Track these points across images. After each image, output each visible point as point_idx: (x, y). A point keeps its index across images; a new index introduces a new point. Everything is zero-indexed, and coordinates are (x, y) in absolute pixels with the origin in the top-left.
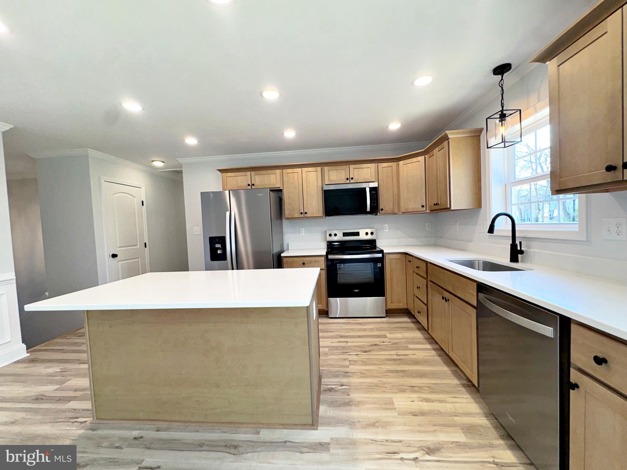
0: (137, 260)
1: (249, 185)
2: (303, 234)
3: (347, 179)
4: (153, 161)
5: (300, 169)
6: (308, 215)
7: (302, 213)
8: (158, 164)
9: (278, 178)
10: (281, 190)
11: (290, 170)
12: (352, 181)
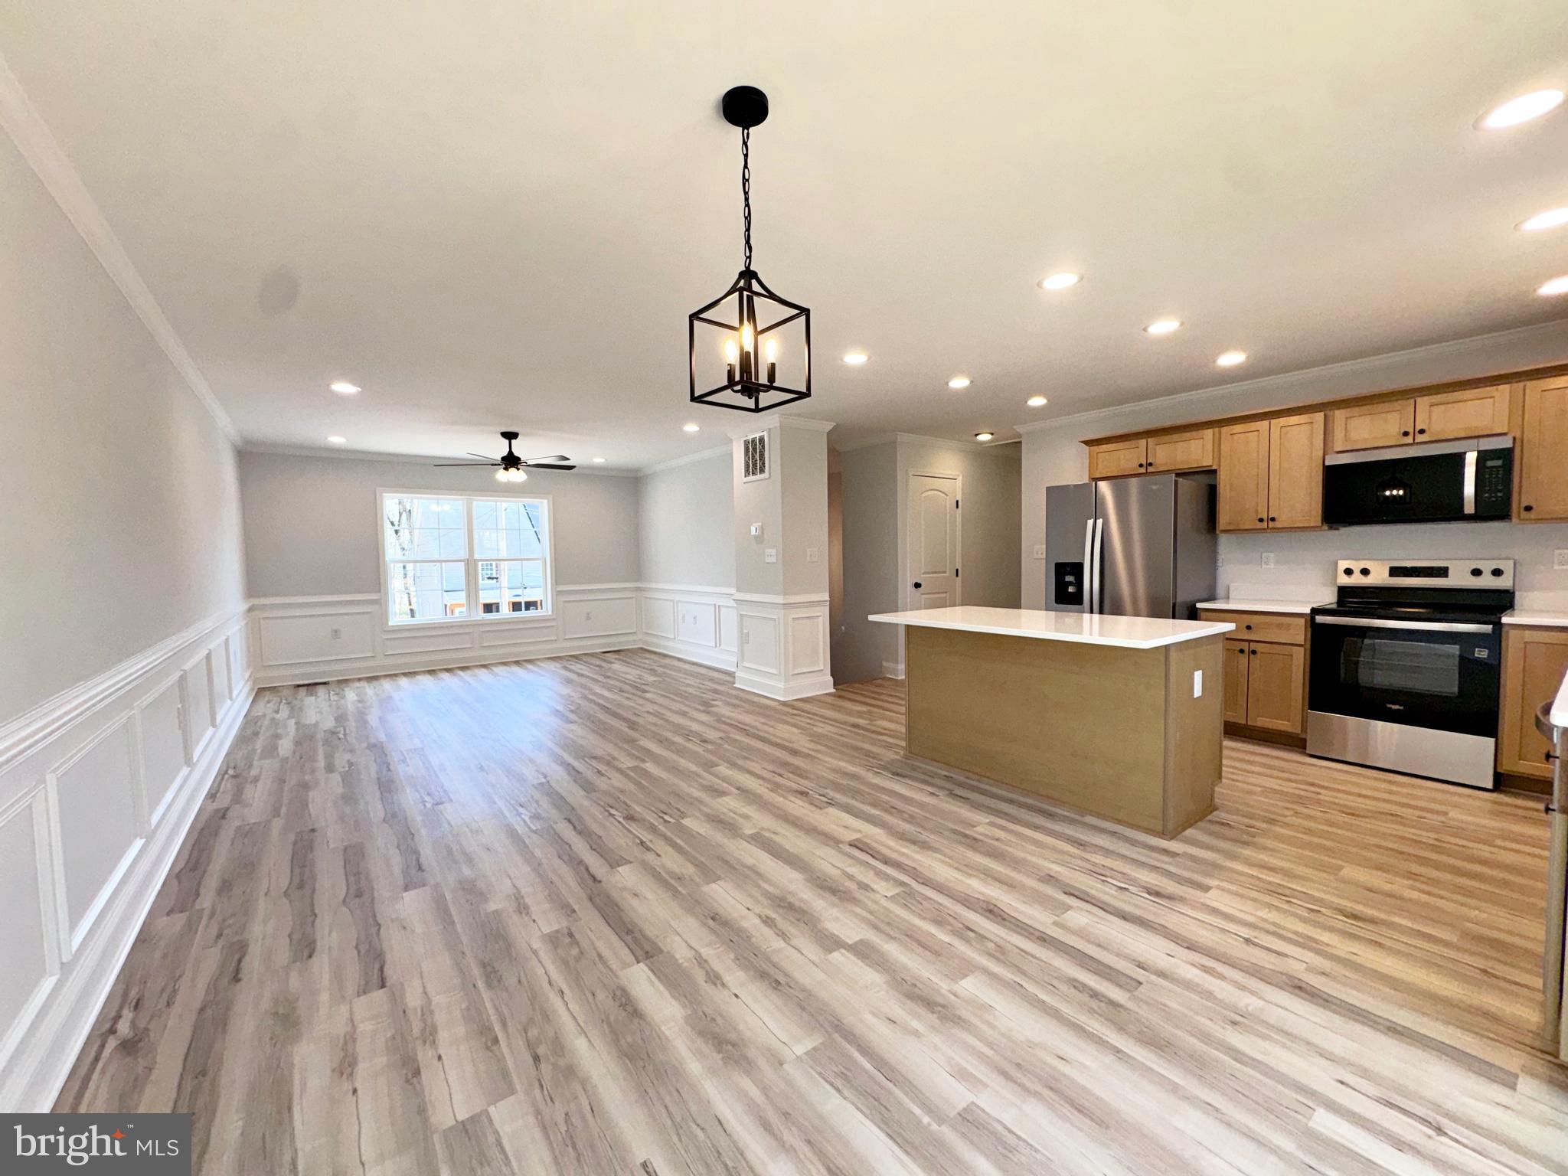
0: (944, 595)
1: (1141, 465)
2: (1272, 566)
3: (1406, 434)
4: (977, 435)
5: (1266, 423)
6: (1278, 524)
7: (1261, 520)
8: (985, 437)
9: (1209, 446)
10: (1213, 472)
11: (1238, 428)
12: (1420, 438)
